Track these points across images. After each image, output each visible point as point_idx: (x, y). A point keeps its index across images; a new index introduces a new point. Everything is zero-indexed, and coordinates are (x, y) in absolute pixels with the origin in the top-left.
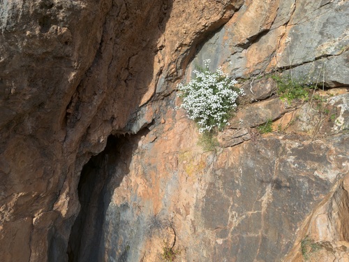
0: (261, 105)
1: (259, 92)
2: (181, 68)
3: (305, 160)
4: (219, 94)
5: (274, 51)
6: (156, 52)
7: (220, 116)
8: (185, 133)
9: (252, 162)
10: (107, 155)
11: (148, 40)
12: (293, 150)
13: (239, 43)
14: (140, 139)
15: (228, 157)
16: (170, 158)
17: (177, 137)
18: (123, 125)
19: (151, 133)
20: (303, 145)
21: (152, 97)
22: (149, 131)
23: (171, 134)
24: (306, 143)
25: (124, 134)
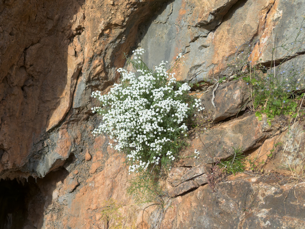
0: (227, 126)
1: (224, 104)
2: (112, 65)
3: (282, 214)
4: (155, 108)
5: (256, 35)
6: (71, 38)
7: (161, 144)
8: (119, 176)
9: (207, 219)
10: (10, 215)
11: (57, 17)
12: (267, 199)
13: (200, 20)
14: (55, 187)
15: (176, 213)
16: (98, 218)
17: (108, 182)
18: (20, 163)
19: (70, 176)
20: (282, 191)
21: (66, 115)
22: (67, 173)
23: (99, 178)
24: (286, 187)
25: (27, 177)
